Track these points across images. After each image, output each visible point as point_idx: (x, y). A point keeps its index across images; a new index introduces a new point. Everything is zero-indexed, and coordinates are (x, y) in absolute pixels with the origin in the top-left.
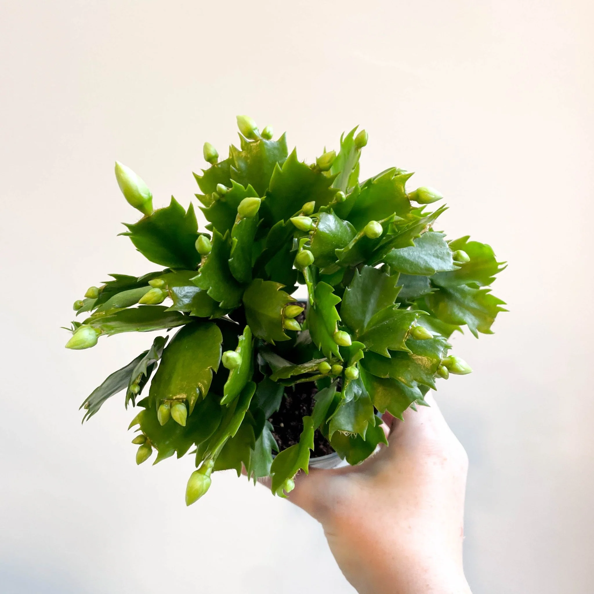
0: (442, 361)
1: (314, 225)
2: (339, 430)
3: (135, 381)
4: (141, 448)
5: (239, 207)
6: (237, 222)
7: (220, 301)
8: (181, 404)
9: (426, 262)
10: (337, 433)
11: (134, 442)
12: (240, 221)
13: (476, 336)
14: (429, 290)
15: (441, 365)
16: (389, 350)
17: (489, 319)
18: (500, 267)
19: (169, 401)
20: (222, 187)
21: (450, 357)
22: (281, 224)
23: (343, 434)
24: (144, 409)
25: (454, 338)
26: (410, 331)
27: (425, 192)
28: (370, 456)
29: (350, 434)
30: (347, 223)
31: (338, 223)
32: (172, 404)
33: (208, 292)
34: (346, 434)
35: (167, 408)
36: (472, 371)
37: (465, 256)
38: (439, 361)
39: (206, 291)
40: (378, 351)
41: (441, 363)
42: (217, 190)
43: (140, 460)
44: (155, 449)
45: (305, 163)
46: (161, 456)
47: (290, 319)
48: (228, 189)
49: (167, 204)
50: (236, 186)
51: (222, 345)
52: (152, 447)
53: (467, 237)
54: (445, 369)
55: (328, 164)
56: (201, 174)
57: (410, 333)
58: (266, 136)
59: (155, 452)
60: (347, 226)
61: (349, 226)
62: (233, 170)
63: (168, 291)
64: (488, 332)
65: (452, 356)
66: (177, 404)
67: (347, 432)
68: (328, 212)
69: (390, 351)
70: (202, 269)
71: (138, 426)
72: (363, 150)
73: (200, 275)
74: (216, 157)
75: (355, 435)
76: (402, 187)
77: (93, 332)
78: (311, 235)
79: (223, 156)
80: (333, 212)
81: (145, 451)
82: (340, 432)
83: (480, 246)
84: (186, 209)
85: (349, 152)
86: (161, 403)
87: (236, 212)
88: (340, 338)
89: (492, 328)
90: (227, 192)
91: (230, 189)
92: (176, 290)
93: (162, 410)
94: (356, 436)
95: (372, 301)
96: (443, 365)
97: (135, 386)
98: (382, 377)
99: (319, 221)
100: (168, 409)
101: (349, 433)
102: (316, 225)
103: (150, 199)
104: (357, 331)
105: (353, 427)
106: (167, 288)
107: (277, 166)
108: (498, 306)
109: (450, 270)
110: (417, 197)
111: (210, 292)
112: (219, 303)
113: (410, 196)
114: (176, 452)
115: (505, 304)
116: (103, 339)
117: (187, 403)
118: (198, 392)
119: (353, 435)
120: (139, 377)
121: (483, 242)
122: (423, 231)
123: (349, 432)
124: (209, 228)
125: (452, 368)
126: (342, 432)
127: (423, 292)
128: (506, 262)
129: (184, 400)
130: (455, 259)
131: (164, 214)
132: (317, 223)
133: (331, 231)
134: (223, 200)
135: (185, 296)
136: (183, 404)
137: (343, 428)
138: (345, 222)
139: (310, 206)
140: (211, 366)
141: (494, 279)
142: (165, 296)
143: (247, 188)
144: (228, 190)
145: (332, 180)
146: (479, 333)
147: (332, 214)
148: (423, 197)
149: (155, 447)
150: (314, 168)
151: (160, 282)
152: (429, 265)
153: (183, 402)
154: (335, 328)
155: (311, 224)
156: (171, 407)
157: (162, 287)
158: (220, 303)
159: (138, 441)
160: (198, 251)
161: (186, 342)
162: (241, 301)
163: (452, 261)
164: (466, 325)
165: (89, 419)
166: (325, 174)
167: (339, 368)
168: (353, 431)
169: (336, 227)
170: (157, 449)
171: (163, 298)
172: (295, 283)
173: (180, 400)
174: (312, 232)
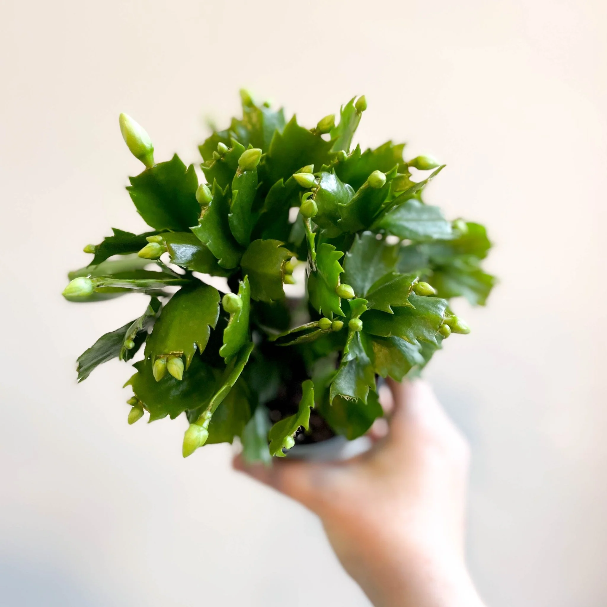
0: (444, 319)
1: (316, 182)
2: (339, 395)
3: (129, 336)
4: (133, 409)
5: (240, 160)
6: (237, 176)
7: (218, 258)
8: (178, 359)
10: (338, 397)
11: (128, 402)
12: (241, 174)
16: (391, 307)
19: (166, 356)
20: (223, 146)
23: (344, 398)
24: (138, 371)
26: (412, 288)
29: (351, 399)
30: (349, 186)
31: (340, 184)
32: (169, 359)
33: (207, 245)
34: (347, 398)
35: (163, 363)
38: (441, 319)
39: (206, 243)
40: (380, 308)
41: (443, 321)
42: (218, 149)
43: (131, 421)
44: (147, 412)
46: (154, 417)
49: (168, 158)
50: (236, 145)
52: (144, 410)
54: (447, 327)
55: (327, 126)
57: (412, 289)
58: (266, 105)
59: (147, 414)
60: (348, 189)
61: (351, 190)
63: (166, 246)
66: (173, 359)
67: (348, 397)
68: (329, 171)
70: (203, 218)
71: (130, 388)
72: (364, 113)
73: (200, 226)
75: (356, 399)
78: (314, 191)
80: (334, 173)
81: (136, 412)
82: (341, 397)
85: (349, 119)
86: (157, 358)
87: (237, 165)
88: (343, 290)
90: (228, 152)
91: (231, 149)
92: (175, 247)
93: (159, 365)
94: (357, 401)
96: (445, 323)
97: (129, 342)
98: (385, 336)
99: (321, 179)
100: (164, 364)
101: (349, 398)
102: (318, 182)
105: (355, 393)
106: (165, 244)
110: (415, 164)
111: (209, 245)
113: (408, 163)
114: (169, 414)
117: (184, 358)
118: (195, 347)
119: (354, 400)
120: (134, 332)
123: (351, 398)
125: (454, 327)
126: (343, 396)
129: (181, 355)
130: (453, 228)
131: (166, 167)
132: (319, 180)
134: (224, 158)
138: (347, 185)
139: (309, 167)
140: (209, 323)
142: (164, 251)
144: (230, 150)
145: (330, 144)
147: (333, 174)
149: (147, 409)
150: (314, 131)
151: (158, 237)
153: (179, 357)
154: (338, 282)
155: (314, 181)
156: (167, 361)
157: (160, 243)
158: (218, 260)
159: (131, 403)
160: (199, 202)
161: (183, 301)
163: (450, 230)
167: (340, 324)
168: (354, 396)
169: (338, 188)
170: (149, 411)
171: (161, 252)
173: (177, 355)
174: (315, 189)
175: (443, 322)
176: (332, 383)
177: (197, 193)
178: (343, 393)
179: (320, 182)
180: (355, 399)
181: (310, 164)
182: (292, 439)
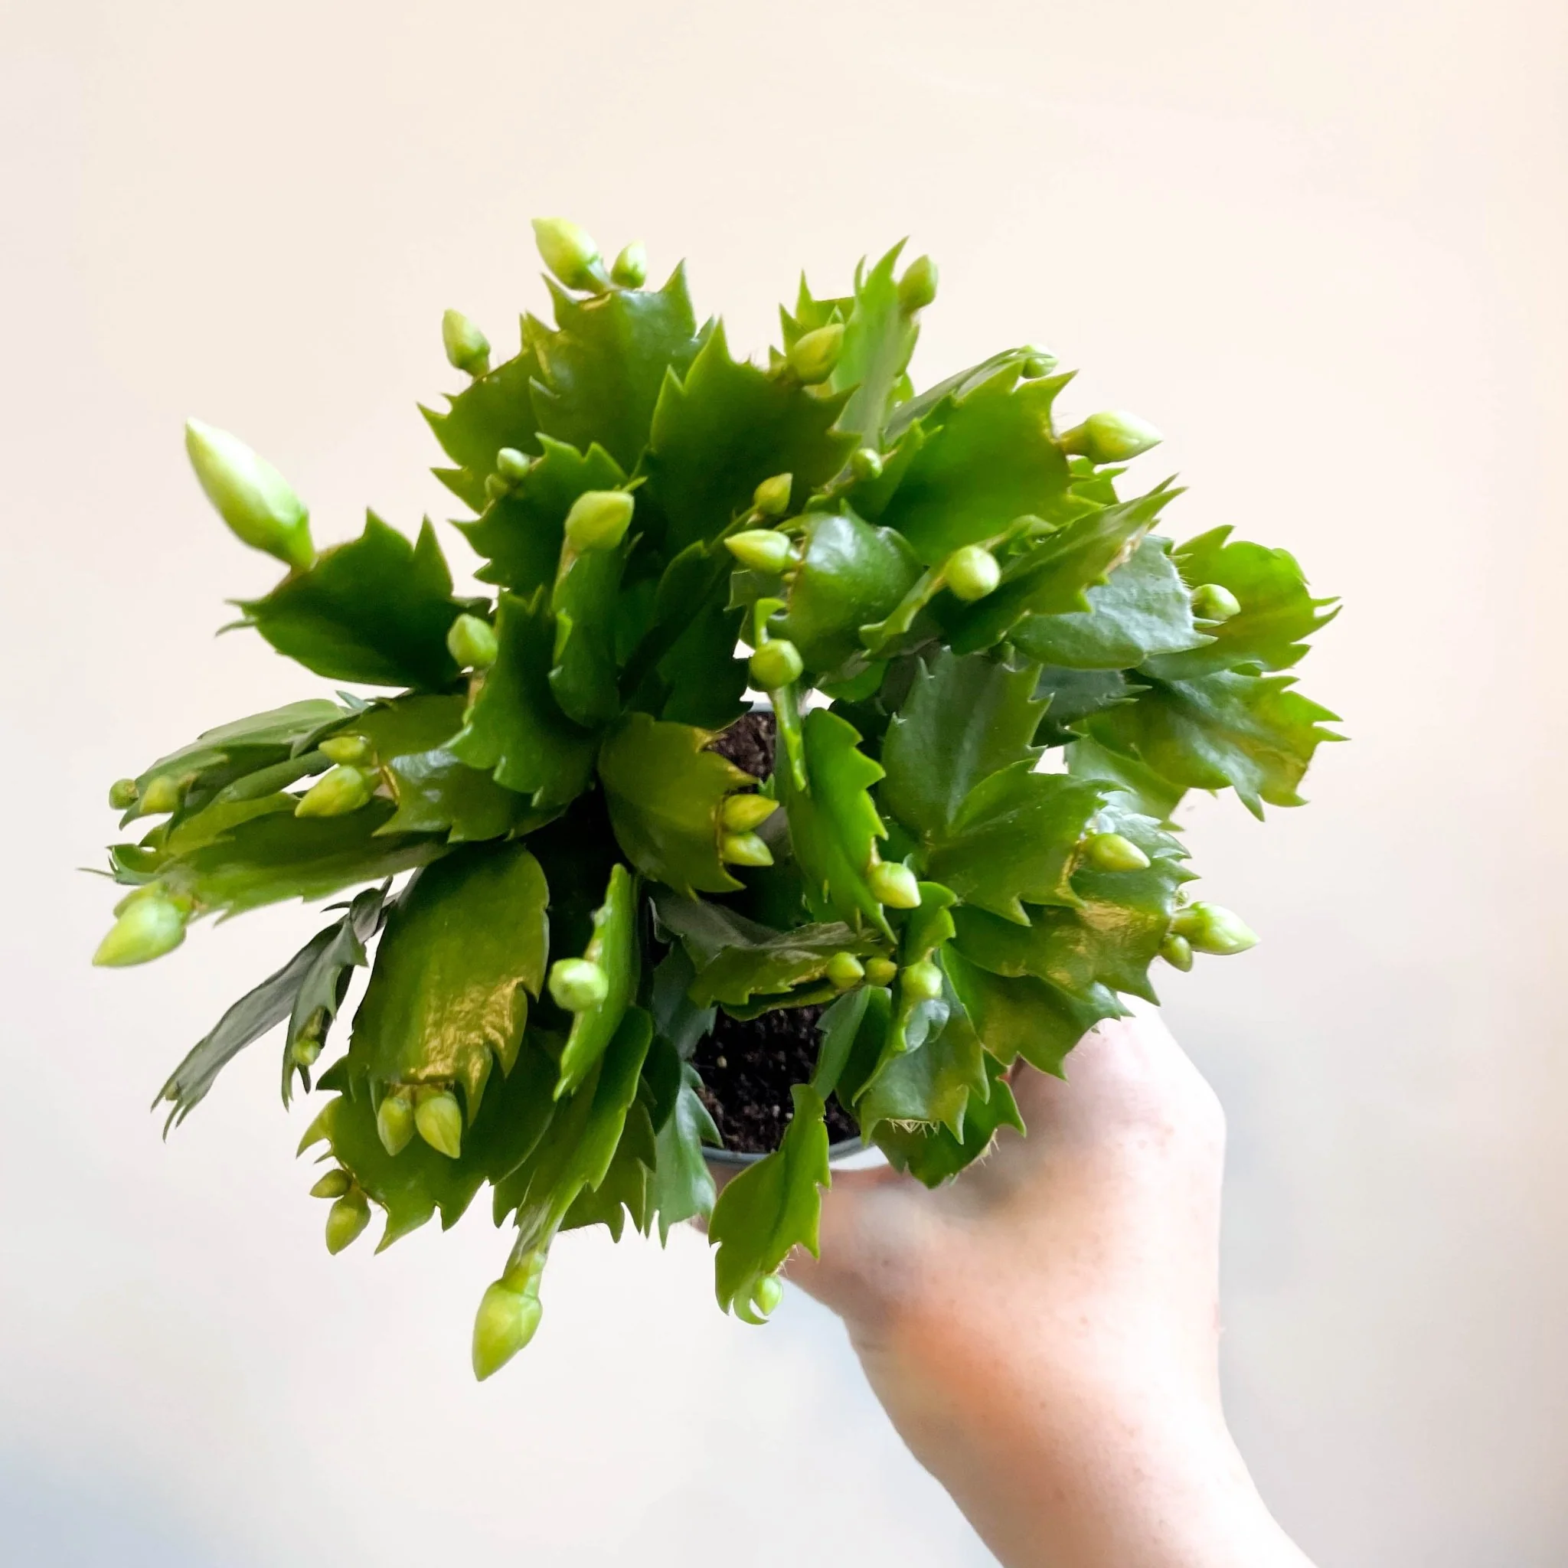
0: (1173, 922)
1: (795, 555)
2: (889, 1121)
3: (304, 1028)
4: (337, 1207)
5: (570, 522)
6: (567, 567)
7: (532, 792)
8: (441, 1095)
9: (1117, 628)
11: (316, 1192)
12: (576, 561)
13: (1258, 813)
14: (1120, 692)
15: (1172, 933)
16: (1023, 903)
17: (1293, 761)
18: (1320, 612)
19: (407, 1088)
20: (513, 457)
21: (1194, 907)
22: (697, 552)
23: (900, 1128)
24: (339, 1093)
25: (1190, 809)
26: (1080, 848)
27: (1108, 430)
28: (976, 1160)
29: (920, 1126)
30: (891, 538)
31: (865, 539)
32: (419, 1097)
33: (497, 776)
34: (909, 1125)
35: (404, 1107)
36: (1256, 939)
37: (1227, 600)
38: (1164, 924)
39: (492, 769)
40: (990, 904)
41: (1171, 927)
42: (500, 466)
43: (338, 1240)
44: (379, 1207)
45: (752, 361)
46: (397, 1227)
47: (740, 833)
48: (531, 461)
50: (555, 451)
51: (547, 911)
52: (370, 1203)
53: (1226, 530)
54: (1182, 942)
55: (823, 367)
56: (445, 409)
57: (1082, 853)
58: (628, 277)
59: (379, 1215)
60: (888, 544)
61: (896, 543)
62: (540, 395)
63: (377, 770)
64: (1291, 801)
65: (1202, 906)
66: (430, 1097)
67: (911, 1121)
68: (831, 508)
69: (1028, 908)
70: (474, 711)
71: (324, 1145)
73: (467, 730)
74: (484, 352)
75: (934, 1126)
76: (1043, 414)
77: (170, 911)
78: (788, 584)
79: (504, 349)
80: (848, 510)
81: (351, 1213)
82: (893, 1124)
83: (1263, 555)
84: (412, 536)
85: (882, 318)
86: (385, 1093)
87: (559, 535)
88: (887, 884)
89: (1302, 790)
90: (530, 472)
91: (539, 460)
92: (403, 766)
93: (391, 1114)
94: (935, 1130)
95: (967, 746)
96: (1176, 932)
97: (304, 1046)
98: (1006, 972)
99: (810, 542)
100: (407, 1111)
101: (916, 1124)
102: (801, 552)
103: (303, 521)
104: (928, 834)
105: (927, 1105)
106: (375, 761)
107: (670, 378)
108: (1317, 724)
109: (1185, 649)
110: (1089, 440)
111: (504, 774)
112: (530, 797)
113: (1065, 440)
114: (437, 1210)
115: (1337, 719)
116: (203, 928)
117: (456, 1087)
118: (489, 1055)
119: (928, 1126)
120: (317, 1018)
121: (1270, 545)
122: (1114, 563)
123: (916, 1121)
124: (484, 576)
125: (1199, 935)
126: (897, 1121)
127: (1105, 696)
128: (1337, 598)
129: (452, 1082)
130: (1199, 610)
131: (348, 559)
132: (802, 547)
133: (844, 568)
134: (520, 494)
135: (430, 782)
136: (448, 1093)
137: (901, 1109)
138: (884, 532)
139: (776, 488)
140: (521, 979)
141: (1304, 649)
143: (589, 454)
144: (533, 466)
145: (832, 408)
146: (1266, 807)
147: (843, 515)
148: (1105, 443)
149: (378, 1201)
150: (780, 376)
151: (353, 745)
152: (1125, 635)
153: (447, 1087)
154: (869, 856)
155: (787, 555)
156: (415, 1102)
157: (360, 762)
159: (327, 1190)
160: (459, 658)
161: (444, 915)
162: (594, 775)
163: (1191, 618)
164: (1231, 789)
165: (183, 1122)
166: (813, 391)
167: (885, 967)
168: (927, 1117)
169: (859, 553)
170: (382, 1205)
173: (440, 1084)
174: (792, 576)
175: (1169, 930)
176: (867, 1092)
177: (453, 640)
178: (900, 1113)
179: (805, 554)
180: (932, 1125)
181: (776, 472)
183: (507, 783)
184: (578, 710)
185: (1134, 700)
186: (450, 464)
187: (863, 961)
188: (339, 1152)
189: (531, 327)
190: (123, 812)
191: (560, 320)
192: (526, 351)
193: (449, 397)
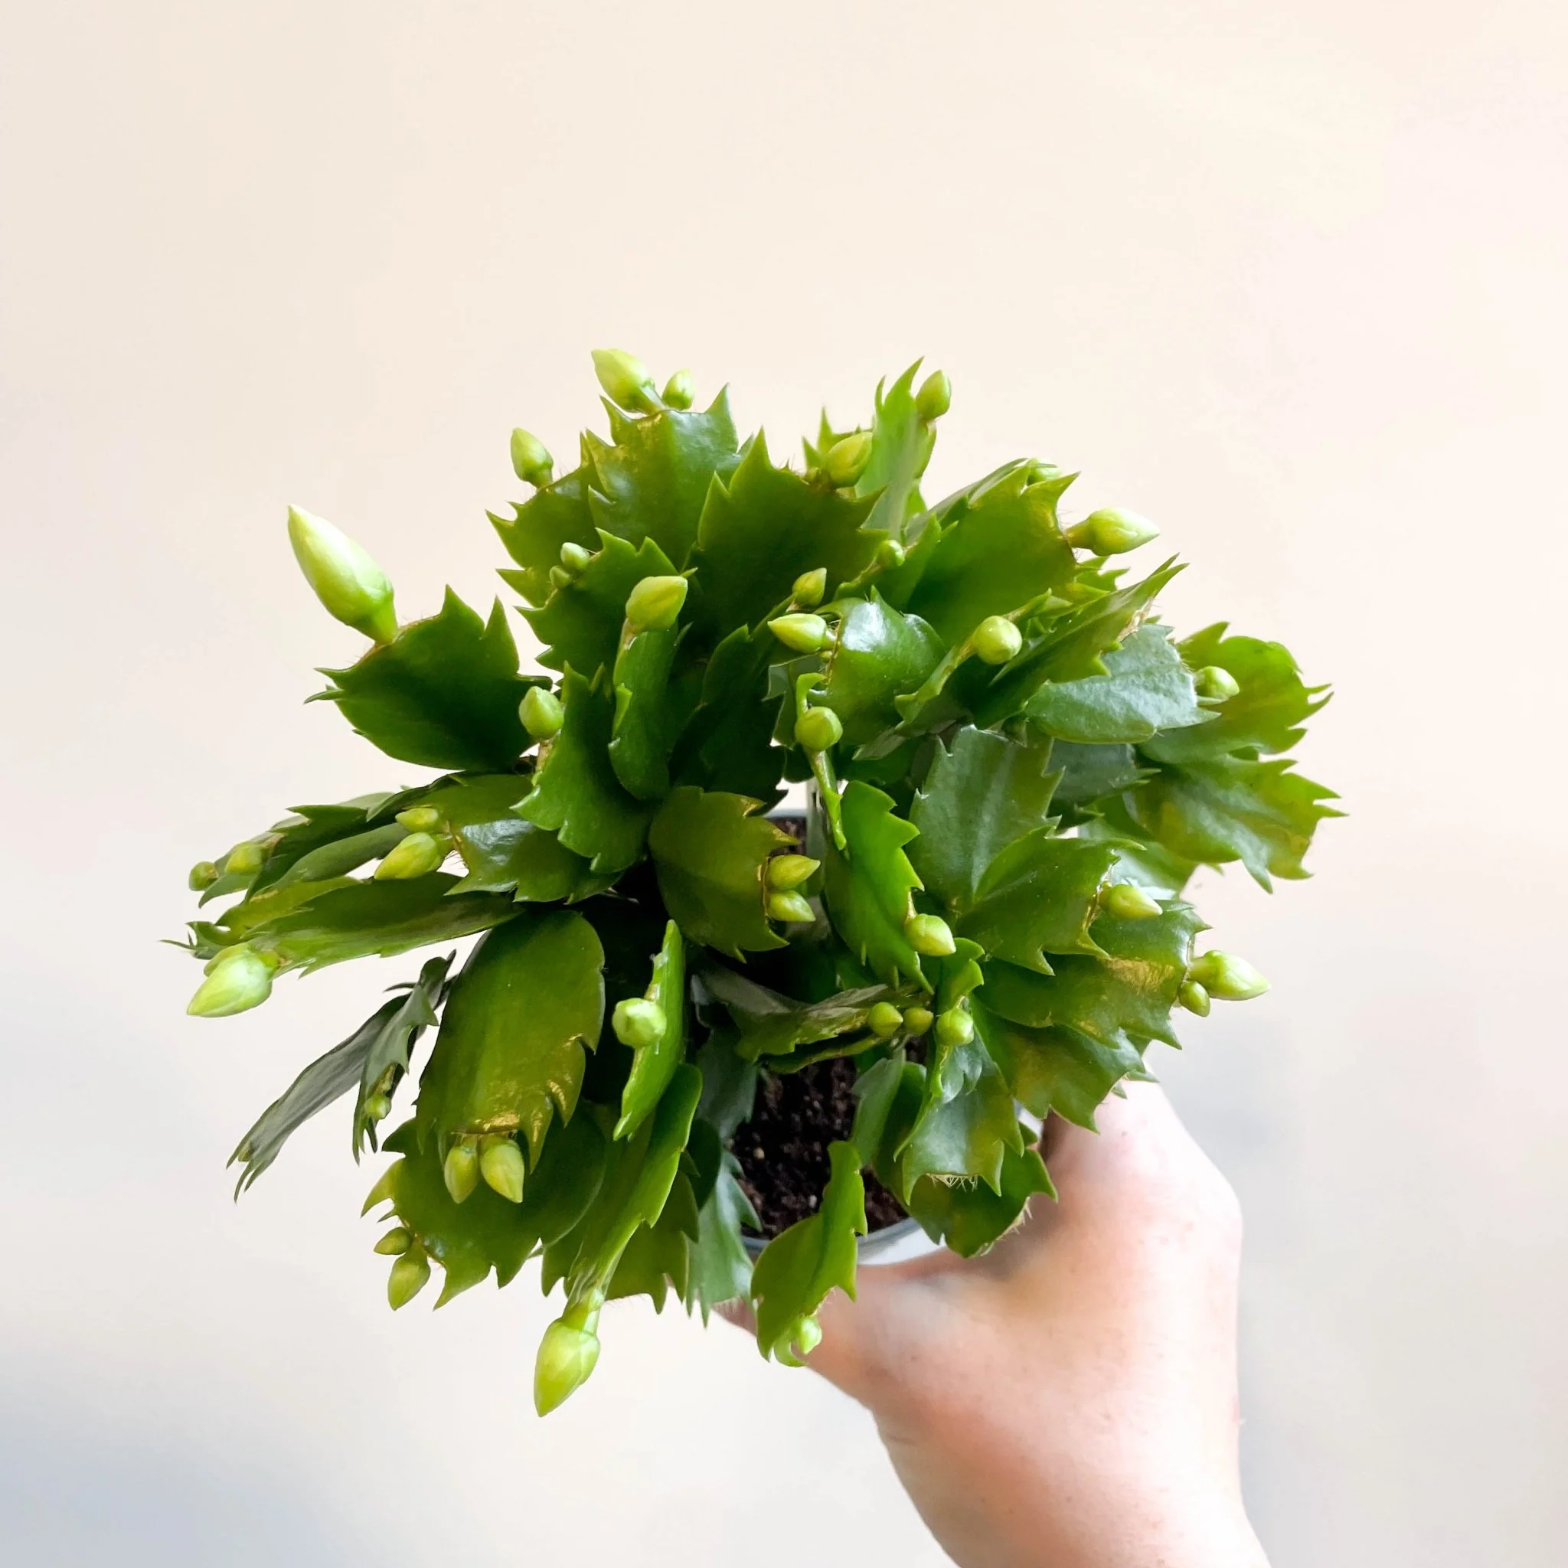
0: (1189, 969)
1: (832, 636)
2: (928, 1174)
3: (375, 1087)
4: (399, 1265)
5: (630, 604)
6: (625, 646)
7: (590, 857)
8: (505, 1143)
9: (1129, 707)
10: (924, 1181)
11: (380, 1249)
12: (635, 638)
13: (1267, 887)
14: (1133, 775)
15: (1189, 980)
16: (1046, 954)
17: (1296, 840)
18: (1313, 699)
19: (474, 1136)
20: (574, 550)
22: (741, 636)
23: (941, 1183)
24: (402, 1156)
26: (1098, 900)
27: (1111, 522)
28: (1010, 1228)
29: (959, 1181)
30: (915, 620)
31: (894, 623)
32: (484, 1146)
33: (561, 837)
34: (949, 1180)
35: (470, 1156)
36: (1268, 987)
37: (1226, 682)
38: (1180, 972)
39: (556, 832)
40: (1016, 957)
41: (1187, 974)
42: (565, 559)
43: (399, 1297)
44: (438, 1265)
45: (790, 468)
46: (455, 1283)
47: (784, 890)
48: (591, 554)
49: (432, 608)
50: (612, 545)
51: (603, 973)
52: (430, 1260)
53: (1222, 627)
54: (1199, 990)
55: (854, 470)
56: (511, 516)
57: (1100, 904)
58: (679, 401)
59: (438, 1273)
60: (916, 629)
61: (922, 628)
62: (598, 501)
63: (449, 837)
64: (1297, 874)
65: (1215, 955)
66: (496, 1144)
67: (951, 1176)
68: (863, 594)
69: (1051, 958)
70: (541, 775)
71: (388, 1205)
73: (536, 793)
74: (549, 466)
75: (973, 1181)
76: (1049, 515)
77: (257, 965)
78: (826, 661)
79: (567, 462)
80: (877, 597)
81: (412, 1270)
82: (933, 1179)
83: (1258, 647)
84: (485, 616)
85: (902, 428)
86: (452, 1143)
87: (622, 615)
88: (923, 935)
89: (1306, 863)
90: (590, 564)
91: (597, 554)
92: (472, 834)
93: (458, 1162)
94: (974, 1184)
95: (986, 818)
96: (1192, 979)
97: (376, 1101)
98: (1034, 1025)
99: (844, 624)
100: (473, 1159)
101: (955, 1179)
102: (836, 634)
103: (389, 598)
104: (954, 902)
105: (967, 1161)
106: (447, 830)
107: (716, 481)
108: (1317, 802)
109: (1192, 724)
110: (1092, 537)
111: (567, 836)
112: (589, 861)
113: (1070, 535)
114: (493, 1269)
115: (1334, 796)
117: (520, 1138)
118: (549, 1107)
119: (967, 1182)
120: (388, 1075)
121: (1265, 637)
122: (1125, 633)
123: (955, 1176)
124: (544, 660)
125: (1216, 985)
126: (937, 1176)
127: (1117, 779)
128: (1326, 686)
129: (515, 1131)
130: (1201, 690)
131: (427, 633)
132: (837, 629)
133: (876, 648)
134: (581, 585)
135: (497, 849)
136: (511, 1142)
137: (938, 1166)
138: (912, 618)
139: (813, 581)
140: (580, 1035)
141: (1301, 733)
142: (443, 852)
143: (643, 547)
144: (593, 557)
146: (1274, 881)
147: (874, 601)
148: (1107, 536)
149: (437, 1259)
150: (813, 480)
151: (426, 815)
152: (1136, 712)
153: (510, 1136)
154: (907, 909)
155: (825, 634)
156: (480, 1152)
157: (433, 830)
158: (592, 859)
159: (389, 1247)
160: (529, 730)
161: (507, 973)
162: (645, 848)
163: (1195, 698)
164: (1240, 862)
166: (843, 492)
167: (922, 1016)
168: (966, 1173)
169: (889, 636)
170: (442, 1264)
171: (437, 860)
172: (778, 781)
173: (504, 1133)
174: (828, 654)
175: (1186, 977)
176: (907, 1148)
177: (524, 711)
178: (938, 1169)
179: (840, 635)
180: (970, 1180)
182: (815, 1325)
183: (570, 845)
184: (634, 780)
185: (1145, 782)
186: (514, 566)
187: (902, 1011)
188: (400, 1211)
189: (589, 443)
190: (201, 893)
191: (615, 437)
192: (586, 464)
193: (514, 505)
